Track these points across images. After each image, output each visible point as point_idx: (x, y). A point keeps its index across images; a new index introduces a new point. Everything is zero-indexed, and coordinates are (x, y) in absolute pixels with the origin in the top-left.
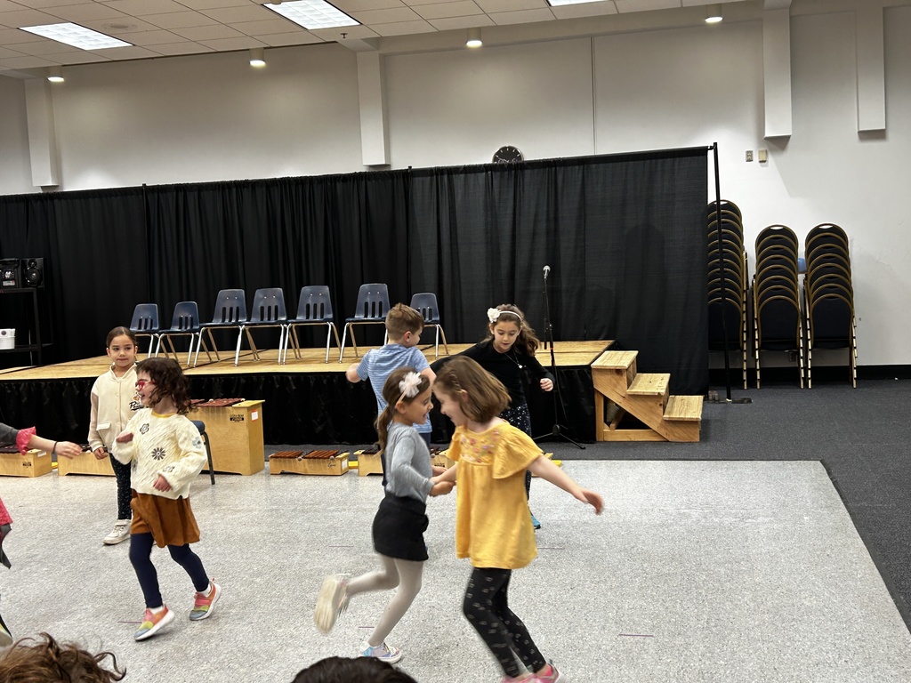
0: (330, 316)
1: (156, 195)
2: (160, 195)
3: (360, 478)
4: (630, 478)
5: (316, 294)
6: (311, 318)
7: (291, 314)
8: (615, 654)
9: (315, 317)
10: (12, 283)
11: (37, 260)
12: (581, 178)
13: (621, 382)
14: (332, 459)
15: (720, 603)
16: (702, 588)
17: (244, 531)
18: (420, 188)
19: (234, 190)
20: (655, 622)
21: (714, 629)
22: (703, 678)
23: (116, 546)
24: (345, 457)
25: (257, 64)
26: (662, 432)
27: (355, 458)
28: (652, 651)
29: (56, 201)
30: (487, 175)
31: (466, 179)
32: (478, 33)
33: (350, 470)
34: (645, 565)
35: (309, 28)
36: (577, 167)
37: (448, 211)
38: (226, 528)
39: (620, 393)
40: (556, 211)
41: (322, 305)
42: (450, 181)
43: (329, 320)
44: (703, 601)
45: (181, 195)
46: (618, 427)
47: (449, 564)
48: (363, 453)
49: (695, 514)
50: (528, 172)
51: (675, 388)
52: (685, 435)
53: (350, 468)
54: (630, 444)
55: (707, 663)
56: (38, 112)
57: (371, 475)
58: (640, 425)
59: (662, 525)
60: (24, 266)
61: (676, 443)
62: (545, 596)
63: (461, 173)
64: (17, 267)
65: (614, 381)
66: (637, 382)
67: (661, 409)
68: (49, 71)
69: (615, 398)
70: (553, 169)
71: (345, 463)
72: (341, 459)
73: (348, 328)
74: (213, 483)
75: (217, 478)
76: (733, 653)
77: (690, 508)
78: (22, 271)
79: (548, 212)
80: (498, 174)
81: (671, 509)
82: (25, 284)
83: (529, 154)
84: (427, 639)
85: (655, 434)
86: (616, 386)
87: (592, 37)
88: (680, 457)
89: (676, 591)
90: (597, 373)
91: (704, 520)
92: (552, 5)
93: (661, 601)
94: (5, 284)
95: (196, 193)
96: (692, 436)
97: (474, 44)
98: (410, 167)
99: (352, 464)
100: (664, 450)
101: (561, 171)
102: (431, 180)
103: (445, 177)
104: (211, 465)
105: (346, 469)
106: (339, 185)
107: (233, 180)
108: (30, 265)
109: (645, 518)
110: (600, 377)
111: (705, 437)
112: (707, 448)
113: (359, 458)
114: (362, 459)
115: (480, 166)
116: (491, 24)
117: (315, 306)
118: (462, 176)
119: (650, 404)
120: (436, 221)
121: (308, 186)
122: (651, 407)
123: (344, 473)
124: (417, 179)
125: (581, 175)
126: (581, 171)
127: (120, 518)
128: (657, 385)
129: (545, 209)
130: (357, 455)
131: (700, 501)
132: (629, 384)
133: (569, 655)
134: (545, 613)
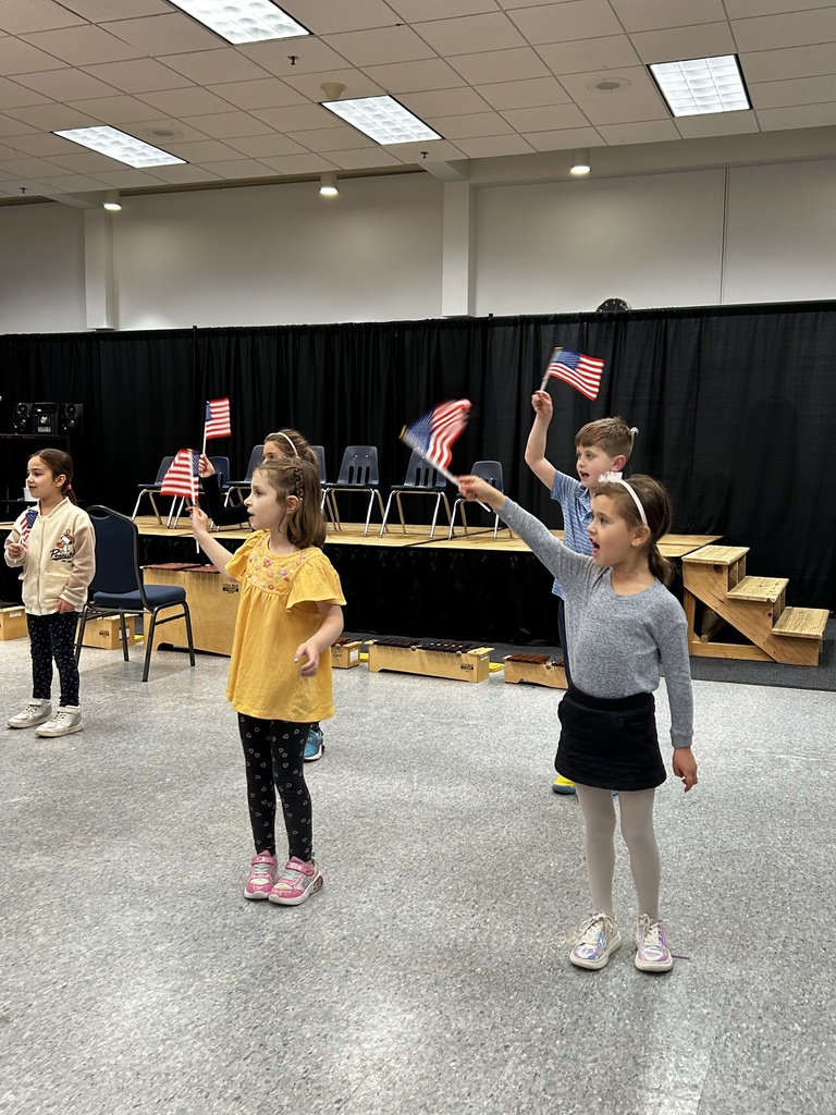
0: (376, 482)
1: (207, 338)
2: (212, 339)
3: (370, 674)
4: (715, 705)
5: (361, 456)
6: (354, 483)
7: (332, 477)
8: (619, 985)
9: (359, 482)
10: (47, 430)
11: (76, 406)
12: (696, 334)
13: (720, 582)
14: (338, 648)
15: (810, 911)
16: (785, 880)
17: (189, 726)
18: (501, 339)
19: (291, 336)
20: (699, 933)
21: (793, 958)
22: (758, 1058)
23: (22, 732)
24: (355, 647)
25: (329, 192)
26: (770, 650)
27: (364, 649)
28: (680, 988)
29: (101, 342)
30: (581, 328)
31: (556, 330)
32: (584, 156)
33: (361, 664)
34: (706, 833)
35: (382, 142)
36: (693, 320)
37: (532, 367)
38: (170, 721)
39: (717, 595)
40: (663, 373)
41: (368, 469)
42: (537, 332)
43: (374, 487)
44: (784, 903)
45: (233, 340)
46: (712, 640)
47: (425, 800)
48: (375, 643)
49: (795, 762)
50: (632, 324)
51: (793, 597)
52: (798, 656)
53: (363, 661)
54: (724, 662)
55: (772, 1024)
56: (97, 247)
57: (383, 671)
58: (740, 639)
59: (745, 774)
60: (62, 412)
61: (787, 665)
62: (541, 867)
63: (551, 323)
64: (54, 412)
65: (712, 581)
66: (743, 585)
67: (771, 620)
68: (104, 196)
69: (710, 602)
70: (664, 321)
71: (354, 655)
72: (349, 649)
73: (394, 497)
74: (193, 664)
75: (198, 659)
76: (820, 1010)
77: (791, 754)
78: (59, 417)
79: (653, 373)
80: (596, 325)
81: (762, 752)
82: (61, 430)
83: (635, 303)
84: (336, 922)
85: (760, 652)
86: (713, 587)
87: (727, 168)
88: (789, 683)
89: (744, 880)
90: (688, 567)
91: (806, 772)
92: (677, 113)
93: (717, 896)
94: (40, 430)
95: (249, 338)
96: (807, 657)
97: (580, 170)
98: (491, 315)
99: (364, 656)
100: (768, 673)
101: (672, 323)
102: (515, 331)
103: (532, 327)
104: (190, 642)
105: (355, 662)
106: (408, 335)
107: (290, 324)
108: (68, 411)
109: (722, 760)
110: (693, 573)
111: (824, 661)
112: (826, 675)
113: (371, 650)
114: (374, 650)
115: (574, 315)
116: (603, 144)
117: (360, 469)
118: (552, 326)
119: (757, 612)
120: (516, 381)
121: (372, 334)
122: (757, 617)
123: (353, 666)
124: (497, 329)
125: (697, 329)
126: (698, 325)
127: (34, 696)
128: (769, 589)
129: (650, 369)
130: (368, 645)
131: (805, 744)
132: (731, 586)
133: (545, 976)
134: (532, 896)
